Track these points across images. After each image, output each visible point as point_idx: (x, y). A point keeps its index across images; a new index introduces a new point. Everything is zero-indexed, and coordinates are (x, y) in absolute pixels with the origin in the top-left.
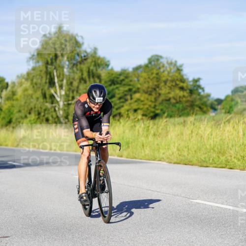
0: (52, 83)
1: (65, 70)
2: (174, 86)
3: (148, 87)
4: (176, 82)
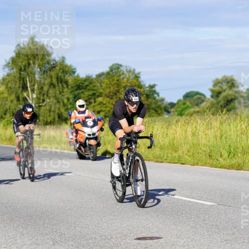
0: (25, 88)
1: (37, 76)
3: (110, 92)
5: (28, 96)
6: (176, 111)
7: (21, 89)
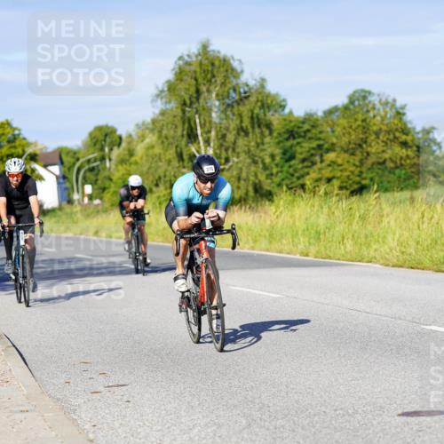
0: (192, 136)
1: (214, 115)
2: (391, 141)
3: (350, 143)
4: (394, 134)
5: (199, 152)
7: (185, 139)
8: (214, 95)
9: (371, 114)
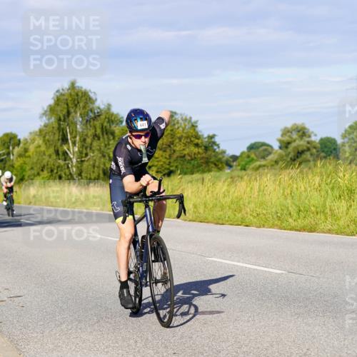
0: (65, 140)
1: (78, 126)
2: (189, 143)
4: (190, 139)
5: (69, 149)
6: (239, 165)
7: (60, 141)
8: (78, 114)
9: (176, 127)
